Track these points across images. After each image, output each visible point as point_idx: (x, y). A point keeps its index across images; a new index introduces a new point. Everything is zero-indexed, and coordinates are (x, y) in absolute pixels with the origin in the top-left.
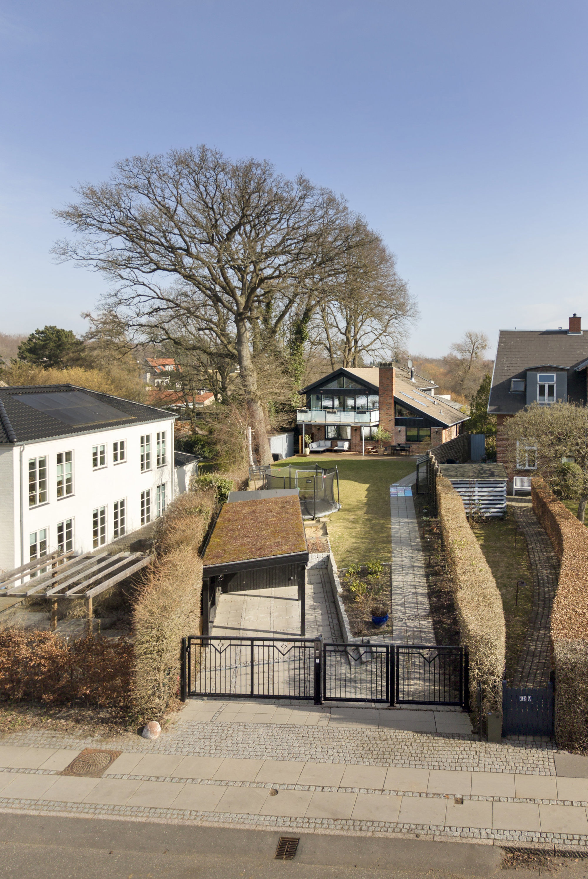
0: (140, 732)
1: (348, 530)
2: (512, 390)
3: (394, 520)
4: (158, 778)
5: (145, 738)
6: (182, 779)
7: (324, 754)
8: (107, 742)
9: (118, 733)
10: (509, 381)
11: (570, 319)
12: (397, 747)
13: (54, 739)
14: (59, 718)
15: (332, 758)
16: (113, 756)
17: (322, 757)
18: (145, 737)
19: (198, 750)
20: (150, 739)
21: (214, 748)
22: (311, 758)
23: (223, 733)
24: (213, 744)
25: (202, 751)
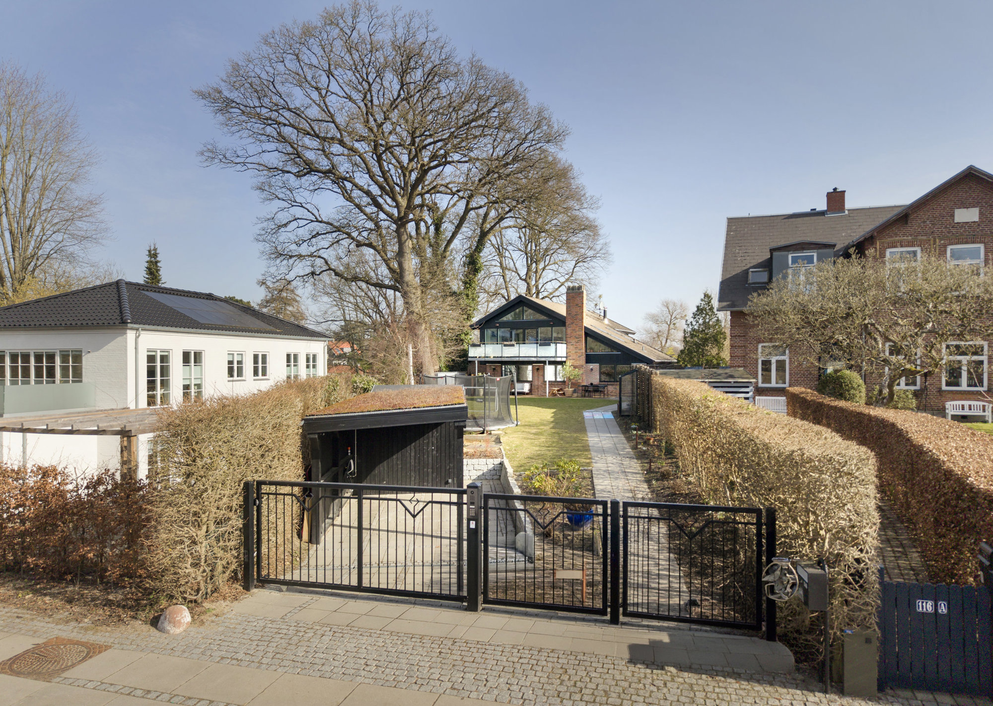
0: (155, 622)
1: (529, 441)
2: (750, 281)
3: (590, 434)
4: (149, 692)
5: (160, 631)
6: (190, 698)
7: (480, 683)
8: (97, 631)
9: (120, 620)
10: (746, 272)
11: (829, 195)
12: (633, 685)
13: (18, 620)
14: (45, 595)
15: (496, 692)
16: (92, 650)
17: (474, 688)
18: (162, 630)
19: (240, 656)
20: (168, 632)
21: (270, 655)
22: (453, 688)
23: (296, 635)
24: (271, 649)
25: (248, 658)
